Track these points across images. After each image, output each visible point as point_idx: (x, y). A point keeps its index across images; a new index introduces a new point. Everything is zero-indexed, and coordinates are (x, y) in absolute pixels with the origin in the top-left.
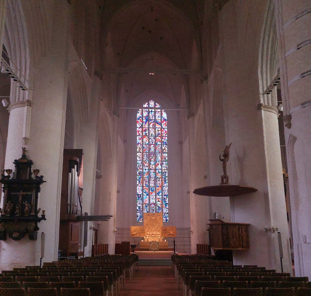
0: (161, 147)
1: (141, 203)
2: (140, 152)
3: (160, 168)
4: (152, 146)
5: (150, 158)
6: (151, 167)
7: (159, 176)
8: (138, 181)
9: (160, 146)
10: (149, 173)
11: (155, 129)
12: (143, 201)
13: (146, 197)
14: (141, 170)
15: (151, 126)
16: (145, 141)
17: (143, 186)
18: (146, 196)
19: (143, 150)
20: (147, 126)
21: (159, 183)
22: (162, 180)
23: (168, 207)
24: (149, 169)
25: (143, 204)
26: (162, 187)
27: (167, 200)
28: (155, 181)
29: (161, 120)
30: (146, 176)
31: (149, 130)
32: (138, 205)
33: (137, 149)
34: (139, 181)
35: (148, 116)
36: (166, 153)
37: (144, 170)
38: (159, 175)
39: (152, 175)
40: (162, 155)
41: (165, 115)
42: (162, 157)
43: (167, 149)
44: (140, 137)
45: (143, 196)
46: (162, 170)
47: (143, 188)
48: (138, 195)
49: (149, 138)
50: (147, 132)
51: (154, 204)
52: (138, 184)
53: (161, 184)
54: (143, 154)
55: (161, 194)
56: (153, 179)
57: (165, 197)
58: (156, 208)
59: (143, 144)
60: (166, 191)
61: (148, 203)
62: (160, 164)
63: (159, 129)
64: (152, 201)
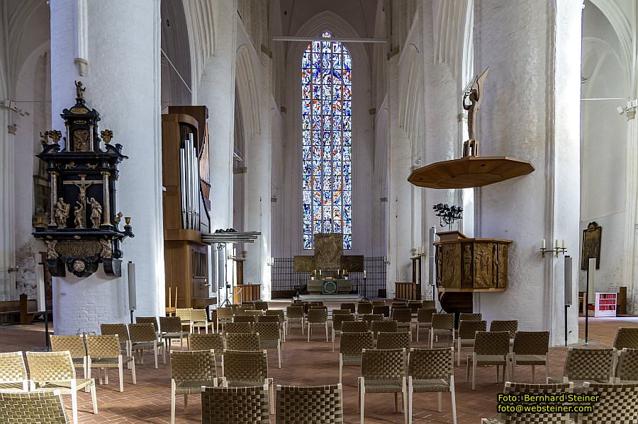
0: (342, 121)
1: (310, 218)
2: (308, 130)
3: (340, 158)
4: (327, 117)
5: (324, 140)
6: (325, 157)
7: (337, 172)
8: (304, 181)
9: (340, 118)
10: (321, 167)
11: (332, 87)
12: (312, 216)
13: (318, 209)
14: (310, 163)
15: (325, 81)
16: (316, 109)
17: (312, 190)
18: (317, 207)
19: (312, 126)
20: (318, 82)
21: (337, 183)
22: (342, 178)
23: (350, 225)
24: (323, 160)
25: (312, 221)
26: (342, 191)
27: (349, 214)
28: (332, 181)
29: (342, 70)
30: (317, 172)
31: (322, 89)
32: (305, 222)
33: (303, 125)
34: (307, 182)
35: (320, 62)
36: (350, 131)
37: (314, 162)
38: (337, 170)
39: (327, 169)
40: (342, 134)
41: (348, 60)
42: (342, 137)
43: (350, 123)
44: (308, 102)
45: (312, 207)
46: (342, 161)
47: (312, 193)
48: (305, 205)
49: (321, 103)
50: (319, 93)
51: (330, 220)
52: (304, 186)
53: (340, 186)
54: (312, 134)
55: (340, 203)
56: (329, 178)
57: (347, 208)
58: (332, 226)
59: (312, 115)
60: (349, 199)
61: (320, 219)
62: (339, 151)
63: (339, 87)
64: (327, 215)
